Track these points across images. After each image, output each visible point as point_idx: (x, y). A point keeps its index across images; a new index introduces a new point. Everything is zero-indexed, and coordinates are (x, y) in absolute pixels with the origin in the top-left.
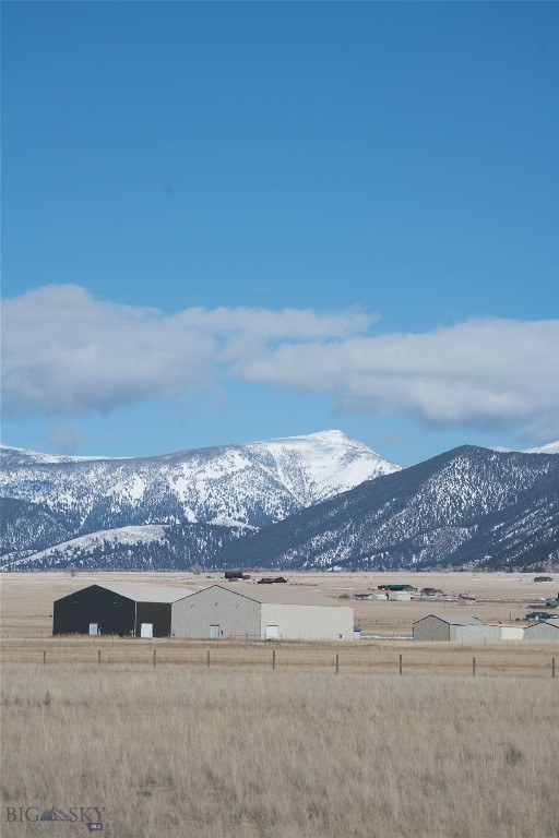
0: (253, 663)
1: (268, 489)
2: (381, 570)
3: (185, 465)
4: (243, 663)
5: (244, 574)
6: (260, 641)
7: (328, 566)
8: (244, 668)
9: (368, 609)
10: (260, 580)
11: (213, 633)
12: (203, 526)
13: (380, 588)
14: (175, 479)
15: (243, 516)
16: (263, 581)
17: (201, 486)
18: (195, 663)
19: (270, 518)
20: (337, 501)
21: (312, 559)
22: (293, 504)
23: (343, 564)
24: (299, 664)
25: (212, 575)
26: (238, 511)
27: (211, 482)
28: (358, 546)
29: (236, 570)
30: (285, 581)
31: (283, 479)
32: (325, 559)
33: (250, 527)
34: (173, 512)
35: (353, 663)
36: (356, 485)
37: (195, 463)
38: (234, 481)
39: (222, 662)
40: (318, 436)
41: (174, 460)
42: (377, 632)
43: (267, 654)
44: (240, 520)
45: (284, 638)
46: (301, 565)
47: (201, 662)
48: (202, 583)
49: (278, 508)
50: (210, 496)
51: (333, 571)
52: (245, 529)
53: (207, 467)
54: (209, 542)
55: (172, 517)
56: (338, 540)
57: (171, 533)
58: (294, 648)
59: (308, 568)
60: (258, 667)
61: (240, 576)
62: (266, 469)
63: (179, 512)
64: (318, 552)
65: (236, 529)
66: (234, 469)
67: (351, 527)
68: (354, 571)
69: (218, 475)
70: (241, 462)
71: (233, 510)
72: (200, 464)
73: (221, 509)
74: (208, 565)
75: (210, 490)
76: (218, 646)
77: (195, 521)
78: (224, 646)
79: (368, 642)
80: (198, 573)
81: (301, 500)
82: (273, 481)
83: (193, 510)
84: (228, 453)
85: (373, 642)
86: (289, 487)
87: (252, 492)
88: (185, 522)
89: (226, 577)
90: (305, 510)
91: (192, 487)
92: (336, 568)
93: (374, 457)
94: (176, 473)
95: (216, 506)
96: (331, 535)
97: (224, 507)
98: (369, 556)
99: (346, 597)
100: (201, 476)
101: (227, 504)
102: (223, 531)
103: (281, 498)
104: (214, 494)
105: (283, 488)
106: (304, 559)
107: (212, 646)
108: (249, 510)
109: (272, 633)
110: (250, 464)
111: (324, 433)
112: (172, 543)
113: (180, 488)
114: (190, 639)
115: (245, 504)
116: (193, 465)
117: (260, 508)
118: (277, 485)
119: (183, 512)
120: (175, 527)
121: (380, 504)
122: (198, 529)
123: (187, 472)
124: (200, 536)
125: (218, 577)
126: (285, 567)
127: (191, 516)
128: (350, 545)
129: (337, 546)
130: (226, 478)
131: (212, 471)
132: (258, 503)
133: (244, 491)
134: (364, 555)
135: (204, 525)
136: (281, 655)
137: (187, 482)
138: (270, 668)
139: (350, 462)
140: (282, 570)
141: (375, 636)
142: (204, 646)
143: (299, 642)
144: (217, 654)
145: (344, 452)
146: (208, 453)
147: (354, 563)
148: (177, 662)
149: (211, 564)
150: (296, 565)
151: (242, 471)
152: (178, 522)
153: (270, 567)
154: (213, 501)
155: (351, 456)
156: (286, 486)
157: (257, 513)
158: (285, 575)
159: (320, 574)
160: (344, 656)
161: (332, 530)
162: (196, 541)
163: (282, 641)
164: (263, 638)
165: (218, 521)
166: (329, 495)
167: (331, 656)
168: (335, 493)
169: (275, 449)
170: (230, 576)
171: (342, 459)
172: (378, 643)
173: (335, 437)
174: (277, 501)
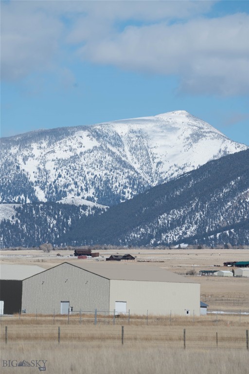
0: (103, 338)
1: (116, 169)
2: (227, 247)
3: (34, 145)
4: (92, 338)
5: (93, 252)
6: (109, 317)
7: (175, 243)
8: (95, 343)
9: (214, 285)
10: (108, 257)
11: (63, 309)
12: (53, 205)
13: (226, 264)
14: (25, 159)
15: (92, 196)
16: (111, 258)
17: (50, 166)
18: (45, 338)
19: (118, 197)
20: (183, 180)
21: (158, 236)
22: (140, 183)
23: (189, 241)
24: (147, 339)
25: (61, 252)
26: (87, 190)
27: (60, 162)
28: (203, 224)
29: (86, 247)
30: (133, 258)
31: (130, 159)
32: (171, 236)
33: (99, 206)
34: (24, 192)
35: (200, 339)
36: (202, 164)
37: (44, 144)
38: (82, 161)
39: (72, 338)
40: (164, 117)
41: (25, 141)
42: (222, 308)
43: (116, 330)
44: (89, 199)
45: (132, 313)
46: (149, 241)
47: (52, 338)
48: (51, 261)
49: (126, 187)
50: (60, 176)
51: (179, 248)
52: (94, 208)
53: (57, 148)
54: (58, 220)
55: (22, 197)
56: (184, 218)
57: (23, 213)
58: (142, 324)
59: (155, 245)
60: (109, 342)
61: (88, 253)
62: (114, 150)
63: (29, 190)
64: (165, 230)
65: (85, 207)
66: (83, 150)
67: (197, 205)
68: (200, 248)
69: (67, 155)
70: (88, 142)
71: (82, 190)
72: (49, 144)
73: (70, 188)
74: (58, 242)
75: (59, 171)
76: (68, 322)
77: (45, 200)
78: (74, 322)
79: (215, 318)
80: (49, 251)
81: (147, 178)
82: (120, 161)
83: (43, 188)
84: (77, 135)
85: (219, 318)
86: (137, 166)
87: (100, 173)
88: (35, 201)
89: (76, 254)
90: (152, 189)
91: (42, 167)
92: (182, 245)
93: (219, 137)
94: (26, 153)
95: (66, 186)
96: (178, 213)
97: (73, 186)
98: (215, 233)
99: (192, 273)
100: (50, 157)
101: (76, 183)
102: (72, 209)
103: (128, 177)
104: (64, 174)
105: (132, 168)
106: (151, 237)
107: (62, 322)
108: (97, 189)
109: (120, 309)
110: (98, 144)
111: (170, 114)
112: (23, 222)
113: (30, 168)
114: (41, 316)
115: (93, 183)
116: (42, 146)
117: (108, 187)
118: (125, 165)
119: (33, 191)
120: (25, 206)
121: (225, 183)
122: (48, 208)
123: (36, 152)
124: (50, 215)
125: (68, 254)
126: (134, 244)
127: (41, 196)
128: (196, 223)
129: (184, 223)
130: (75, 158)
131: (62, 150)
132: (108, 181)
133: (93, 171)
134: (210, 233)
135: (54, 204)
136: (129, 331)
137: (37, 163)
138: (119, 343)
139: (196, 141)
140: (130, 247)
141: (220, 311)
142: (54, 322)
143: (147, 318)
144: (67, 330)
145: (190, 132)
146: (57, 134)
147: (199, 241)
148: (27, 338)
149: (62, 241)
150: (143, 243)
151: (90, 151)
152: (28, 201)
153: (117, 245)
154: (62, 182)
155: (197, 136)
156: (133, 165)
157: (105, 193)
158: (132, 252)
159: (167, 251)
160: (191, 331)
161: (178, 208)
162: (46, 220)
163: (130, 317)
164: (111, 314)
165: (68, 199)
166: (176, 175)
167: (177, 331)
168: (181, 172)
169: (122, 129)
170: (79, 254)
171: (188, 138)
172: (225, 318)
173: (179, 118)
174: (124, 181)
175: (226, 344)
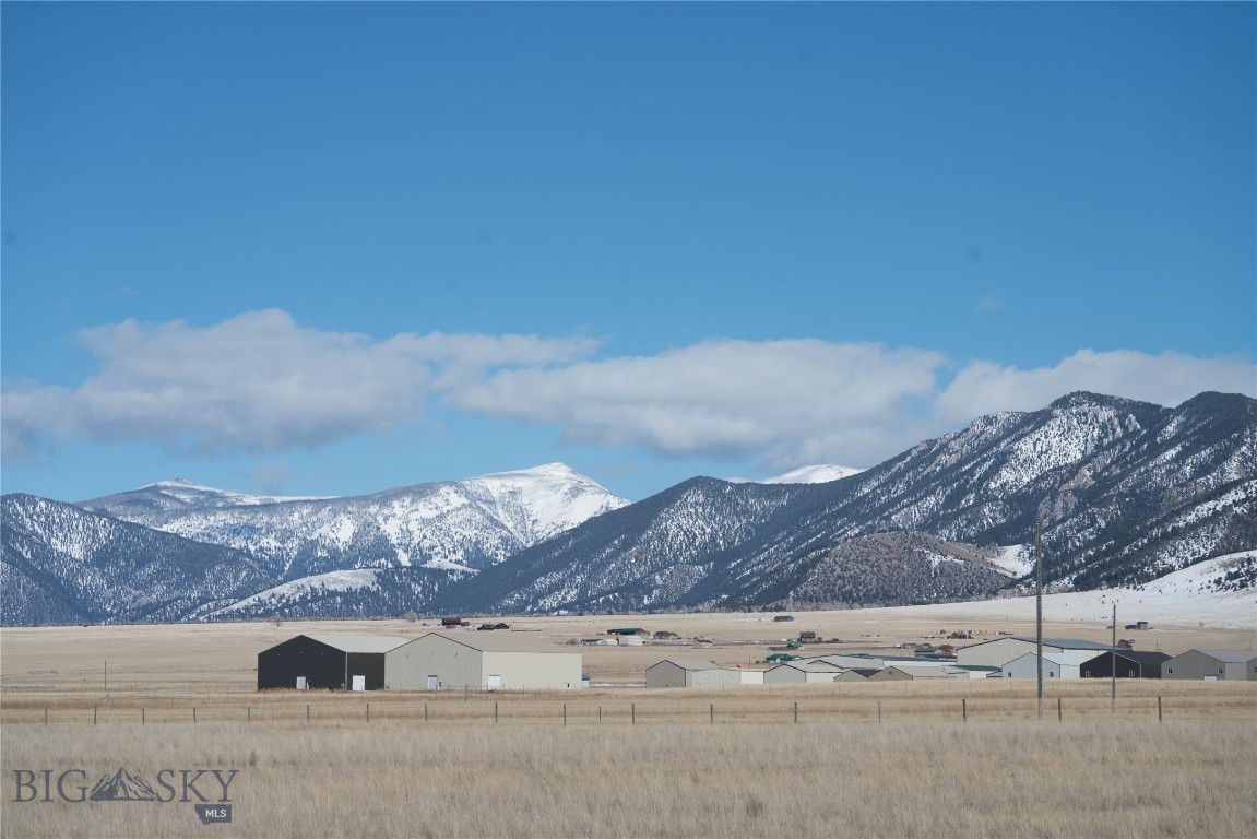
0: (474, 716)
1: (487, 528)
2: (610, 613)
3: (396, 504)
4: (463, 716)
5: (463, 621)
6: (481, 692)
7: (553, 610)
8: (467, 721)
9: (598, 655)
10: (480, 626)
11: (431, 684)
12: (417, 570)
13: (610, 632)
14: (386, 519)
15: (460, 558)
16: (484, 628)
17: (413, 526)
18: (410, 716)
19: (490, 560)
20: (562, 539)
21: (535, 603)
22: (513, 544)
23: (569, 607)
24: (523, 716)
25: (427, 622)
26: (455, 552)
27: (425, 522)
28: (584, 587)
29: (455, 616)
30: (506, 627)
31: (502, 516)
32: (549, 602)
33: (469, 570)
34: (385, 555)
35: (582, 714)
36: (582, 522)
37: (407, 502)
38: (450, 520)
39: (441, 716)
40: (539, 470)
41: (385, 499)
42: (606, 679)
43: (489, 706)
44: (457, 562)
45: (507, 688)
46: (524, 608)
47: (418, 716)
48: (417, 632)
49: (498, 549)
50: (425, 537)
51: (558, 615)
52: (463, 572)
53: (421, 506)
54: (424, 587)
55: (383, 561)
56: (564, 581)
57: (384, 578)
58: (518, 699)
59: (532, 612)
60: (480, 720)
61: (457, 622)
62: (484, 507)
63: (391, 554)
64: (542, 595)
65: (453, 572)
66: (450, 508)
67: (578, 566)
68: (581, 615)
69: (433, 514)
70: (457, 500)
71: (449, 552)
72: (413, 502)
73: (436, 550)
74: (423, 610)
75: (424, 531)
76: (436, 699)
77: (409, 564)
78: (443, 698)
79: (599, 691)
80: (413, 621)
81: (521, 538)
82: (491, 519)
83: (406, 551)
84: (443, 490)
85: (602, 691)
86: (510, 525)
87: (470, 533)
88: (398, 565)
89: (444, 624)
90: (527, 550)
91: (404, 527)
92: (562, 612)
93: (601, 491)
94: (386, 512)
95: (432, 548)
96: (557, 576)
97: (439, 548)
98: (597, 598)
99: (573, 643)
100: (414, 516)
101: (442, 545)
102: (439, 573)
103: (501, 537)
104: (429, 535)
105: (504, 527)
106: (527, 603)
107: (430, 699)
108: (466, 551)
109: (494, 683)
110: (466, 501)
112: (384, 590)
113: (391, 529)
114: (406, 692)
115: (462, 545)
116: (405, 504)
117: (478, 549)
118: (497, 524)
119: (396, 554)
120: (387, 571)
121: (608, 542)
122: (412, 573)
123: (398, 510)
124: (414, 580)
125: (435, 624)
126: (508, 611)
127: (404, 559)
128: (576, 587)
129: (563, 587)
130: (441, 517)
131: (426, 511)
132: (477, 542)
133: (461, 531)
134: (592, 598)
135: (418, 568)
136: (504, 707)
137: (399, 522)
138: (492, 720)
139: (574, 496)
140: (503, 615)
141: (605, 683)
142: (420, 699)
143: (523, 693)
144: (433, 707)
145: (569, 486)
146: (421, 491)
147: (581, 606)
148: (391, 716)
149: (428, 609)
150: (519, 610)
151: (458, 509)
152: (390, 566)
153: (490, 613)
154: (426, 543)
155: (576, 491)
156: (506, 523)
157: (476, 556)
158: (506, 620)
159: (544, 618)
160: (572, 706)
161: (557, 571)
162: (410, 586)
163: (505, 692)
164: (484, 689)
165: (434, 563)
166: (553, 534)
167: (557, 707)
168: (559, 531)
169: (495, 486)
170: (448, 623)
171: (566, 493)
172: (609, 691)
173: (559, 472)
174: (496, 541)
175: (611, 719)
